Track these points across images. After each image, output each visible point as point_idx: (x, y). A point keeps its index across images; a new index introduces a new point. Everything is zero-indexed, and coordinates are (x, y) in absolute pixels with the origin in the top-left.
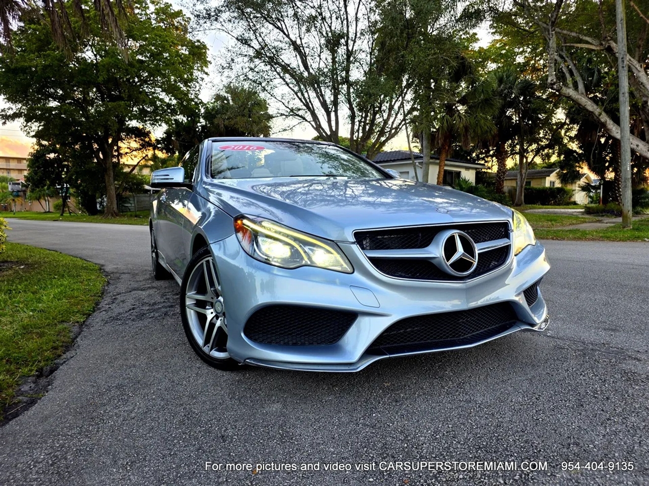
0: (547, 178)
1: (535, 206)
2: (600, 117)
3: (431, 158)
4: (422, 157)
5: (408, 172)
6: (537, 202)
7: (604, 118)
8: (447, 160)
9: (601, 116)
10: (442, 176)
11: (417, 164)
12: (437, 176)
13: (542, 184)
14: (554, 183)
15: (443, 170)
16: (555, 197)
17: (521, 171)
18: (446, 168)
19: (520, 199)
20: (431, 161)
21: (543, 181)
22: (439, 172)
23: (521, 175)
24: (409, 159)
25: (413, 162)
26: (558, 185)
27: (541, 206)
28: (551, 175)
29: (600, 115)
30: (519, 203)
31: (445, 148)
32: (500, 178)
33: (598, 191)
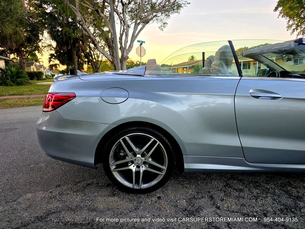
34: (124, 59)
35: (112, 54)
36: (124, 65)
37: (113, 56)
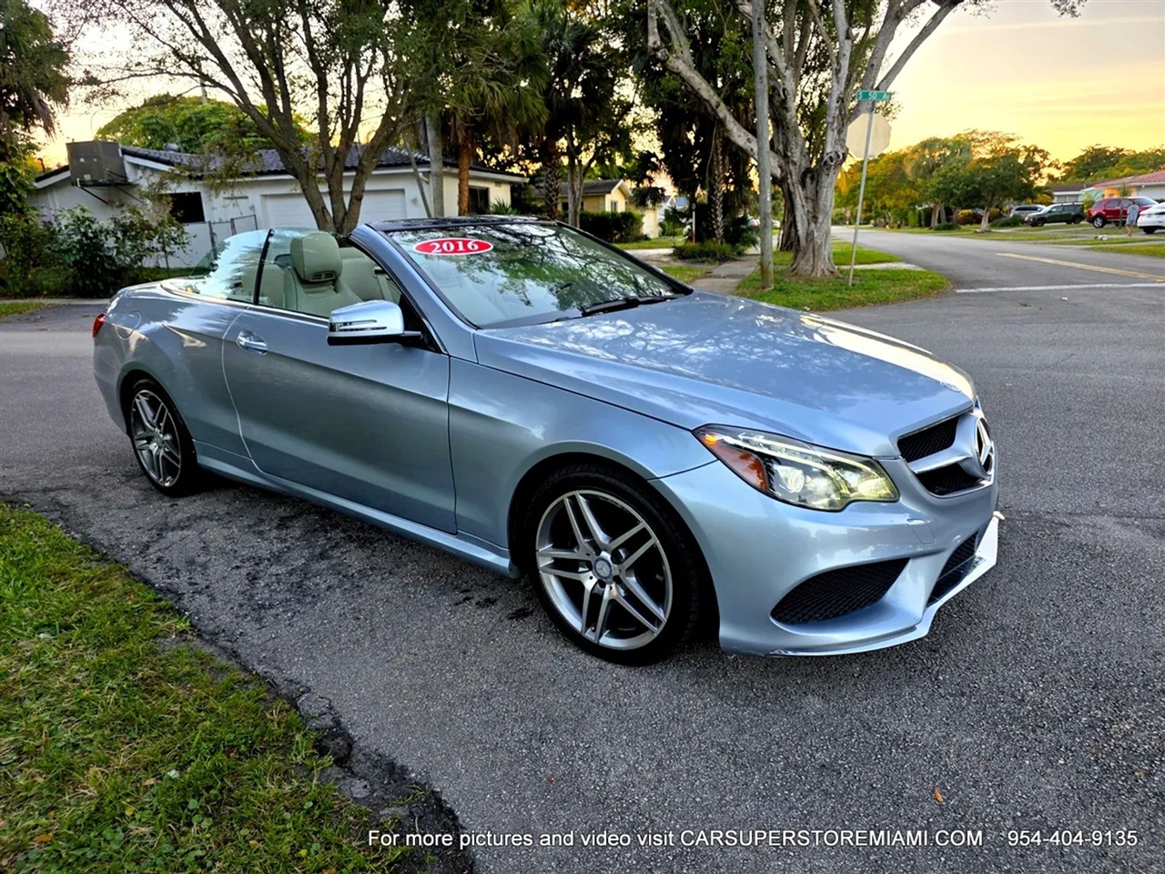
0: (607, 196)
2: (718, 110)
3: (445, 164)
4: (428, 162)
5: (402, 191)
7: (723, 112)
8: (471, 169)
9: (720, 108)
10: (466, 200)
11: (421, 174)
12: (456, 199)
13: (601, 207)
14: (615, 204)
15: (467, 188)
16: (620, 229)
17: (572, 186)
18: (472, 183)
20: (445, 170)
21: (601, 201)
22: (460, 192)
23: (574, 193)
24: (408, 165)
25: (416, 170)
26: (621, 208)
28: (613, 191)
29: (717, 107)
31: (467, 147)
32: (551, 199)
33: (690, 221)
34: (826, 167)
35: (782, 151)
36: (825, 190)
37: (785, 156)
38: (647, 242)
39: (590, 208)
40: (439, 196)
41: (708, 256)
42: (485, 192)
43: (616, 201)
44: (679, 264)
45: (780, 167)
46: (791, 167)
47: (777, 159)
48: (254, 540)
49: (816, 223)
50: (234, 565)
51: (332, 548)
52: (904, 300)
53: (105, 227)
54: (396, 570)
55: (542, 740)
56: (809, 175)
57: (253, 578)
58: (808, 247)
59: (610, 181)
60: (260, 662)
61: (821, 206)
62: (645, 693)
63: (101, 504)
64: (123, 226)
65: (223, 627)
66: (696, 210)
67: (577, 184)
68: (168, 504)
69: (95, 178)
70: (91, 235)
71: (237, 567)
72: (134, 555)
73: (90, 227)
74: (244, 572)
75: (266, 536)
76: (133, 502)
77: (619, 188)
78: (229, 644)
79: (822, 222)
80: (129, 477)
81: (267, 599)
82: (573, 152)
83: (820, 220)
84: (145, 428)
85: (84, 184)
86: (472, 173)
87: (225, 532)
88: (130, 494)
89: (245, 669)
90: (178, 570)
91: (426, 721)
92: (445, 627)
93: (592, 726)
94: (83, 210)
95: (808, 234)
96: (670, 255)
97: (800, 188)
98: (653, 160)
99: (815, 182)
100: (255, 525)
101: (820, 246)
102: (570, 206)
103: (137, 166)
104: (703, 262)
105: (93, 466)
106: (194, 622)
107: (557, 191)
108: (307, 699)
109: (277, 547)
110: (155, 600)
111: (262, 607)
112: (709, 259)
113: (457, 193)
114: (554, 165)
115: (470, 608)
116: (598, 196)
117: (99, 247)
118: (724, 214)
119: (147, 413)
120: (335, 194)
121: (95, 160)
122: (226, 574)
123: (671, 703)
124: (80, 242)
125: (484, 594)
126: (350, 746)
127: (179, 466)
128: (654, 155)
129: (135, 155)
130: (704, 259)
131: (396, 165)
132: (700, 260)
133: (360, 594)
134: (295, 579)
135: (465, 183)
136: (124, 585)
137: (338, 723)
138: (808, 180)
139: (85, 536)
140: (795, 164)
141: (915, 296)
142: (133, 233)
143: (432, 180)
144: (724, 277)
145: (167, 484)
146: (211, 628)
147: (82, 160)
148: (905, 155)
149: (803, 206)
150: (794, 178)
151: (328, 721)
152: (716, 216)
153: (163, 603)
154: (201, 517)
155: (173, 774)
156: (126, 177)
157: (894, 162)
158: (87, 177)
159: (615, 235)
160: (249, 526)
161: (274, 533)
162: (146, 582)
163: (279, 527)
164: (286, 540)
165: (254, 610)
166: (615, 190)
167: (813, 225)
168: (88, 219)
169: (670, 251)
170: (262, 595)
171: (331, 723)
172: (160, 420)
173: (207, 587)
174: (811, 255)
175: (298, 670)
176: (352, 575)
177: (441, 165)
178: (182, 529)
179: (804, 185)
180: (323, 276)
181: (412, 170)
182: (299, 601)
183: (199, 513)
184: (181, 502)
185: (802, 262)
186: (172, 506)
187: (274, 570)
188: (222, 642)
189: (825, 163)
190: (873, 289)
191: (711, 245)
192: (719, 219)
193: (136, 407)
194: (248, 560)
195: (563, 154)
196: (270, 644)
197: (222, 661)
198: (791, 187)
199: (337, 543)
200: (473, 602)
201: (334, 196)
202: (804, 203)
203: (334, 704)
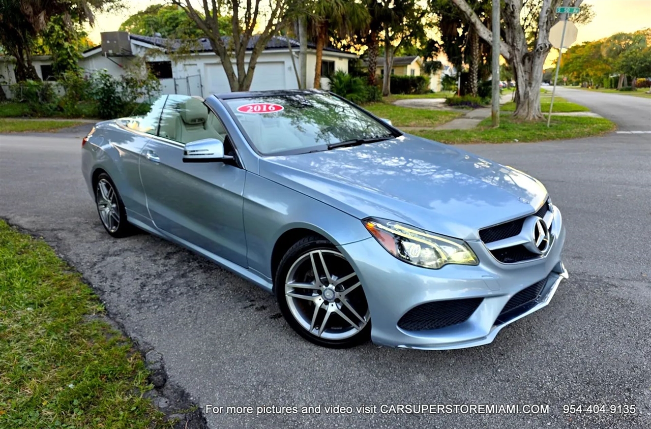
0: (409, 67)
1: (399, 95)
3: (309, 47)
4: (299, 46)
5: (283, 62)
6: (402, 92)
7: (475, 19)
8: (324, 50)
10: (319, 68)
11: (294, 53)
12: (314, 68)
13: (404, 72)
14: (413, 71)
15: (320, 61)
16: (415, 86)
17: (387, 60)
18: (324, 58)
19: (386, 89)
20: (309, 50)
21: (404, 68)
22: (317, 63)
23: (387, 64)
24: (285, 47)
25: (291, 51)
26: (417, 73)
27: (406, 96)
28: (412, 63)
30: (386, 93)
31: (322, 37)
32: (372, 69)
33: (457, 82)
34: (538, 53)
35: (511, 42)
36: (537, 67)
37: (513, 46)
38: (432, 94)
39: (398, 73)
40: (304, 66)
41: (466, 104)
42: (332, 64)
43: (414, 69)
44: (449, 109)
45: (509, 52)
46: (516, 52)
47: (507, 47)
48: (150, 264)
49: (530, 87)
50: (136, 278)
51: (190, 271)
52: (581, 137)
53: (117, 80)
54: (219, 286)
55: (265, 385)
56: (527, 58)
57: (143, 286)
58: (525, 102)
59: (411, 57)
60: (134, 331)
61: (534, 76)
62: (329, 365)
63: (78, 239)
64: (127, 80)
65: (120, 311)
66: (461, 76)
67: (389, 59)
68: (112, 241)
69: (115, 52)
70: (109, 85)
71: (137, 279)
72: (87, 269)
73: (108, 80)
74: (140, 282)
75: (157, 263)
76: (94, 239)
77: (417, 61)
78: (121, 320)
79: (535, 87)
80: (96, 225)
81: (147, 298)
82: (388, 40)
83: (533, 85)
84: (103, 199)
85: (108, 55)
86: (324, 52)
87: (137, 259)
88: (94, 235)
89: (125, 334)
90: (107, 279)
91: (208, 370)
92: (235, 320)
93: (294, 381)
94: (106, 71)
95: (525, 94)
96: (444, 103)
97: (521, 65)
98: (436, 45)
99: (531, 62)
100: (153, 256)
101: (533, 101)
102: (385, 72)
103: (137, 46)
104: (463, 108)
105: (80, 217)
106: (107, 307)
107: (375, 63)
108: (151, 353)
109: (161, 268)
110: (91, 294)
111: (143, 302)
112: (467, 106)
113: (315, 64)
114: (375, 48)
115: (252, 310)
116: (403, 66)
117: (113, 92)
118: (479, 78)
119: (104, 192)
120: (240, 65)
121: (115, 42)
122: (130, 282)
123: (342, 372)
124: (103, 88)
125: (262, 303)
126: (165, 380)
127: (119, 222)
128: (437, 42)
129: (137, 39)
130: (463, 106)
131: (280, 48)
132: (461, 106)
133: (196, 298)
134: (165, 287)
135: (319, 58)
136: (77, 285)
137: (163, 367)
138: (526, 61)
139: (66, 256)
140: (518, 50)
141: (589, 134)
142: (132, 84)
143: (300, 56)
144: (472, 118)
145: (113, 231)
146: (114, 311)
147: (108, 42)
148: (603, 43)
149: (523, 76)
150: (518, 59)
151: (158, 366)
152: (473, 80)
153: (94, 296)
154: (127, 250)
155: (71, 386)
156: (131, 52)
157: (595, 47)
158: (111, 52)
159: (412, 90)
160: (150, 256)
161: (162, 261)
162: (89, 284)
163: (166, 258)
164: (167, 266)
165: (139, 303)
166: (414, 63)
167: (528, 88)
168: (108, 76)
169: (444, 100)
170: (145, 295)
171: (159, 367)
172: (110, 196)
173: (119, 289)
174: (527, 107)
175: (150, 338)
176: (195, 288)
177: (306, 47)
178: (116, 256)
179: (523, 63)
180: (197, 120)
181: (288, 51)
182: (163, 300)
183: (126, 248)
184: (119, 241)
185: (521, 111)
186: (114, 243)
187: (155, 282)
188: (118, 319)
189: (538, 50)
190: (562, 129)
191: (468, 97)
192: (475, 82)
193: (99, 187)
194: (144, 275)
195: (382, 40)
196: (141, 322)
197: (115, 329)
198: (516, 65)
199: (193, 269)
200: (255, 307)
201: (239, 65)
202: (524, 74)
203: (164, 357)
